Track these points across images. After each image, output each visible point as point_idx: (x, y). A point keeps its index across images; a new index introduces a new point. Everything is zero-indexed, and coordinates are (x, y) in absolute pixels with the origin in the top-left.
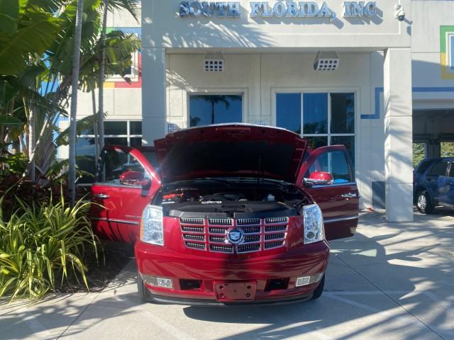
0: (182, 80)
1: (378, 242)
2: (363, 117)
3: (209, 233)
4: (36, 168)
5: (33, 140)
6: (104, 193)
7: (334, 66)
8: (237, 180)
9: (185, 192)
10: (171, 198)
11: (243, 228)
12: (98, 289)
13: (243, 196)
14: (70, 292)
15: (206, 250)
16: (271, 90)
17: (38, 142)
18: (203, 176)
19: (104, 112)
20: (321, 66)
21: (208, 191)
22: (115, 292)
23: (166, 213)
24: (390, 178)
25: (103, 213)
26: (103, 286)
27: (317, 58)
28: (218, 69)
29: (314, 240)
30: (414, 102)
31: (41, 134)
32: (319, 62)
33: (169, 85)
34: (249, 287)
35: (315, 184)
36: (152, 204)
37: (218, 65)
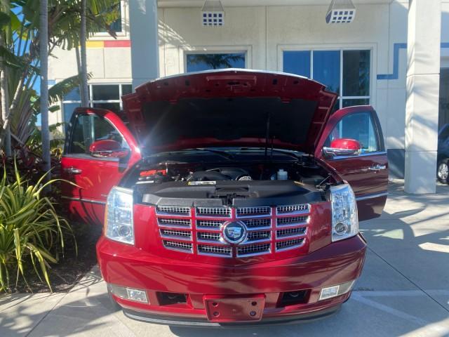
0: (179, 38)
1: (403, 219)
2: (380, 77)
3: (197, 228)
4: (12, 137)
5: (6, 105)
6: (76, 168)
7: (350, 18)
8: (237, 151)
9: (170, 167)
10: (151, 175)
11: (245, 221)
12: (66, 286)
13: (246, 172)
14: (30, 292)
15: (192, 251)
16: (277, 46)
17: (12, 107)
18: (194, 147)
19: (88, 72)
20: (335, 18)
21: (198, 165)
22: (88, 291)
23: (138, 199)
24: (411, 146)
25: (76, 192)
26: (74, 281)
27: (330, 9)
28: (218, 23)
29: (345, 236)
30: (443, 59)
31: (15, 98)
32: (333, 13)
33: (164, 43)
34: (254, 304)
35: (337, 154)
36: (119, 186)
37: (218, 18)
